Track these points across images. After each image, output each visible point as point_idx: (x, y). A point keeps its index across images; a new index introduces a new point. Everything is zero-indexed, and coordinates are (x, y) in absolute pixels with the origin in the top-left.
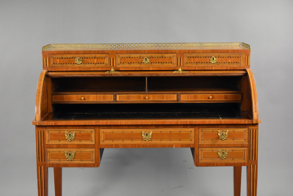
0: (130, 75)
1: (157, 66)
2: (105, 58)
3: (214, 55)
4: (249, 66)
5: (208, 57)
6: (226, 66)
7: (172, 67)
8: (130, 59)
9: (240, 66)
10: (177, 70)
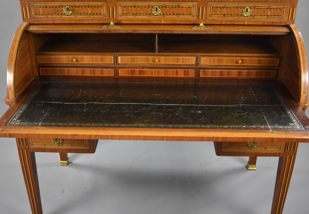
0: (134, 32)
1: (170, 19)
2: (101, 7)
3: (249, 4)
4: (294, 20)
5: (241, 8)
6: (264, 20)
7: (190, 21)
8: (136, 8)
9: (282, 21)
10: (198, 25)
